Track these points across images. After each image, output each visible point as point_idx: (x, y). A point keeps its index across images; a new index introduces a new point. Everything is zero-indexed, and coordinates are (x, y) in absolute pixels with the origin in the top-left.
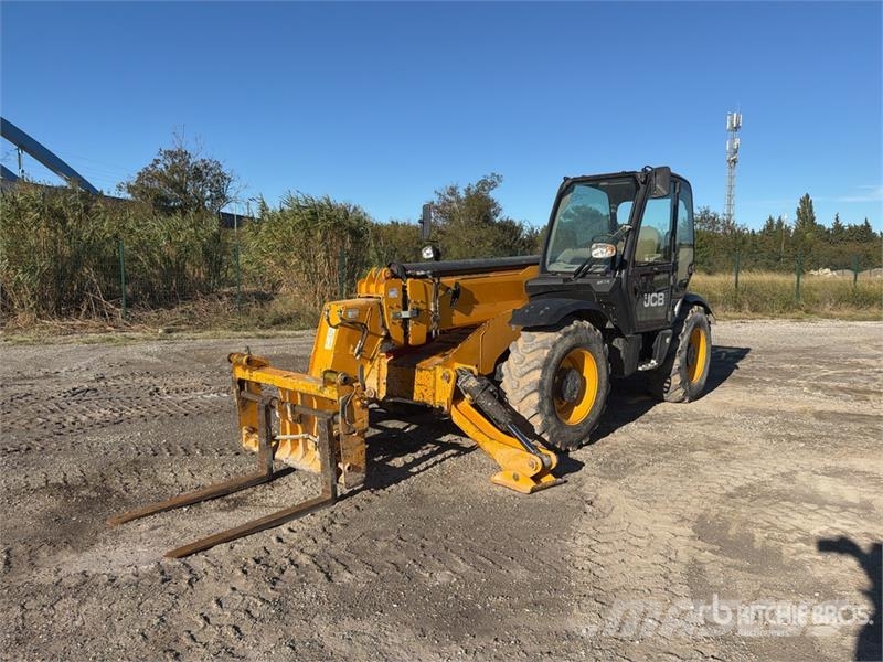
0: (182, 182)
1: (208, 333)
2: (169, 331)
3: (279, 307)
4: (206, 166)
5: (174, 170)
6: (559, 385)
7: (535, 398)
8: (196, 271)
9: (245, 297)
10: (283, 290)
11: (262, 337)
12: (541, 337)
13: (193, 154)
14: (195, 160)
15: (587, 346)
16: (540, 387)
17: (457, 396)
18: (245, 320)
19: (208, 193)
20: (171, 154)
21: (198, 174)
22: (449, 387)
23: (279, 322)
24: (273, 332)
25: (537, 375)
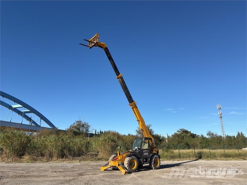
0: (79, 128)
1: (86, 161)
2: (80, 161)
3: (99, 157)
4: (85, 124)
5: (78, 125)
6: (131, 164)
7: (127, 165)
8: (84, 149)
9: (93, 155)
10: (100, 153)
11: (96, 162)
12: (128, 158)
13: (82, 121)
14: (83, 122)
15: (134, 159)
16: (128, 164)
17: (119, 165)
18: (93, 159)
19: (85, 130)
20: (78, 122)
21: (83, 126)
22: (118, 164)
23: (99, 159)
24: (98, 161)
25: (127, 162)
